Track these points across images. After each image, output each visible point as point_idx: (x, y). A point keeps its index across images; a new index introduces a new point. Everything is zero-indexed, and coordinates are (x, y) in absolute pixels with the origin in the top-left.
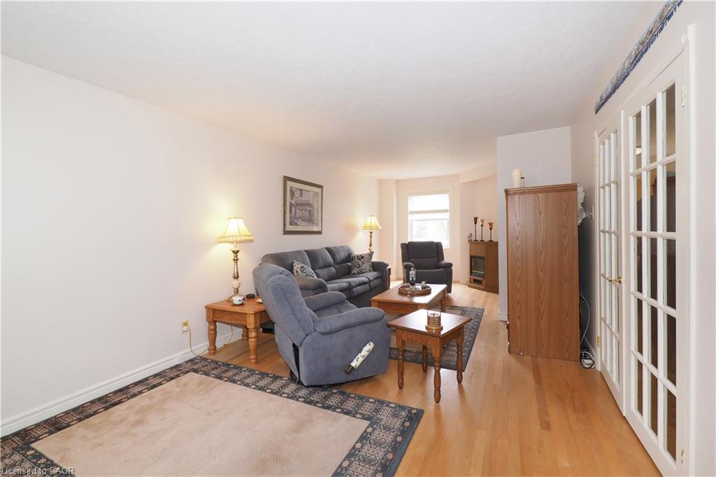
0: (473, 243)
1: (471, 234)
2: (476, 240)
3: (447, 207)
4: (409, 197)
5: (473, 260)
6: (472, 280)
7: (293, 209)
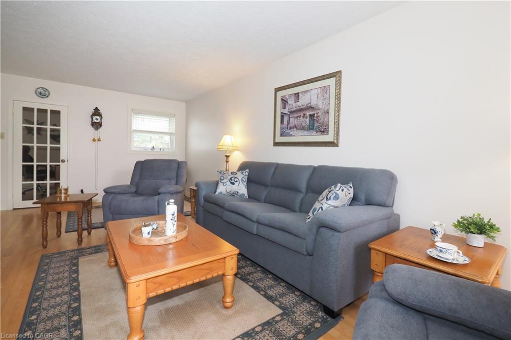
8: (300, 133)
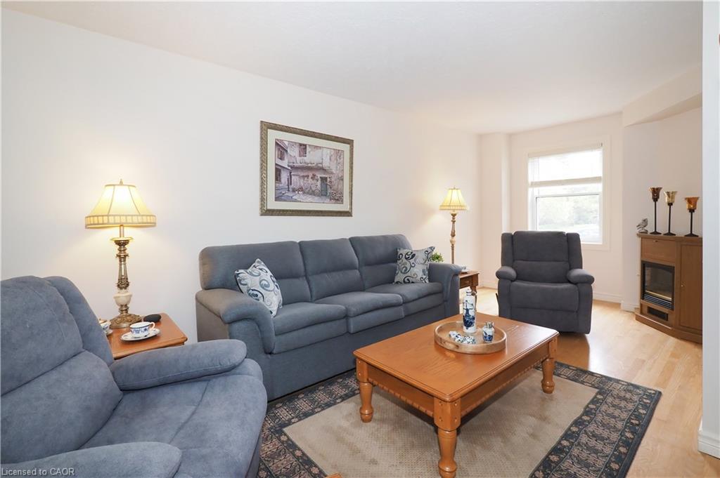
0: (649, 238)
1: (645, 221)
2: (656, 233)
3: (599, 173)
4: (530, 160)
5: (648, 271)
6: (645, 310)
7: (284, 176)
8: (309, 198)
